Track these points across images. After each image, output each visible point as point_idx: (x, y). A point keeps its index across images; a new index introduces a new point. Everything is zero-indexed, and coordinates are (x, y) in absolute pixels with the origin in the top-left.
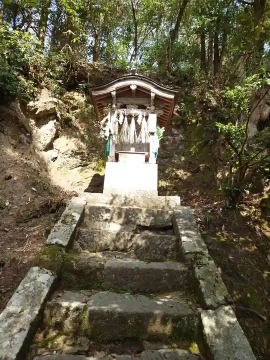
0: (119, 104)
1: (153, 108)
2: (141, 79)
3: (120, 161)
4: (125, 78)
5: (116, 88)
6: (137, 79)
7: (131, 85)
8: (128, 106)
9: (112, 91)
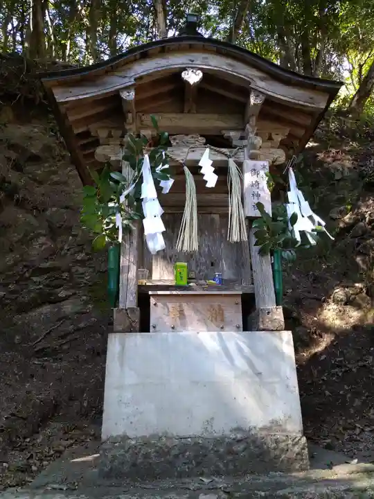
2: (215, 49)
3: (154, 327)
4: (163, 47)
5: (135, 80)
6: (205, 50)
7: (185, 69)
8: (175, 139)
9: (123, 86)
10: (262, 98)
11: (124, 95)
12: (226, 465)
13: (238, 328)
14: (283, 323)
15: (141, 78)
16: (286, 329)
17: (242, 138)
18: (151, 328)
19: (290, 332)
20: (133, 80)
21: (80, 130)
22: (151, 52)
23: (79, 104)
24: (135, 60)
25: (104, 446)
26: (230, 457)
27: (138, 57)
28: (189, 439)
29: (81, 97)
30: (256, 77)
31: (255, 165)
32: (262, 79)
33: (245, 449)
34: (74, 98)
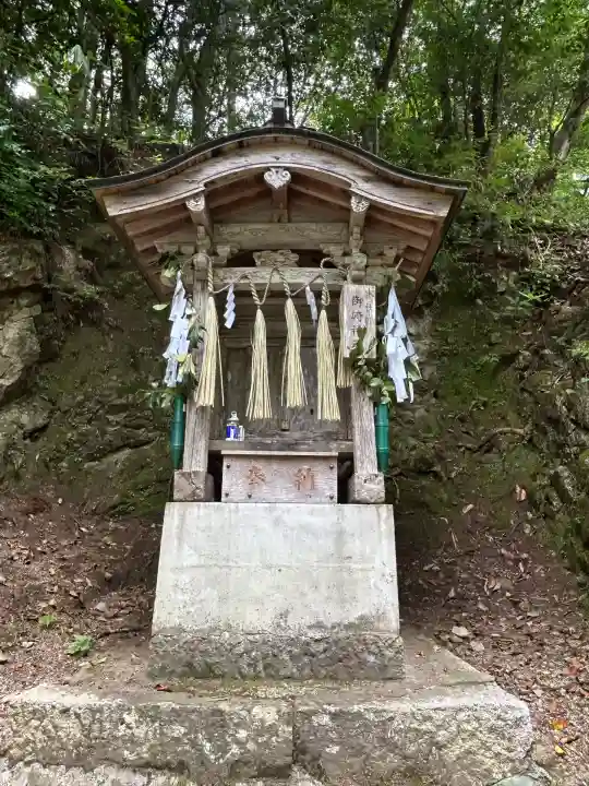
0: (224, 251)
1: (359, 259)
2: (307, 142)
3: (227, 495)
4: (241, 142)
5: (206, 185)
6: (292, 144)
7: (268, 169)
8: (259, 257)
9: (188, 194)
10: (366, 204)
11: (191, 205)
12: (300, 670)
13: (332, 498)
14: (383, 495)
15: (212, 182)
16: (387, 502)
17: (346, 254)
18: (223, 495)
19: (391, 506)
20: (202, 185)
21: (146, 246)
22: (226, 149)
23: (137, 217)
24: (206, 159)
25: (153, 640)
26: (306, 659)
27: (209, 155)
28: (257, 637)
29: (137, 209)
30: (359, 176)
31: (358, 292)
32: (367, 180)
33: (325, 651)
34: (129, 211)
